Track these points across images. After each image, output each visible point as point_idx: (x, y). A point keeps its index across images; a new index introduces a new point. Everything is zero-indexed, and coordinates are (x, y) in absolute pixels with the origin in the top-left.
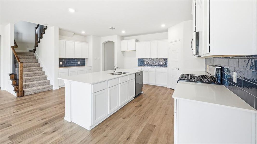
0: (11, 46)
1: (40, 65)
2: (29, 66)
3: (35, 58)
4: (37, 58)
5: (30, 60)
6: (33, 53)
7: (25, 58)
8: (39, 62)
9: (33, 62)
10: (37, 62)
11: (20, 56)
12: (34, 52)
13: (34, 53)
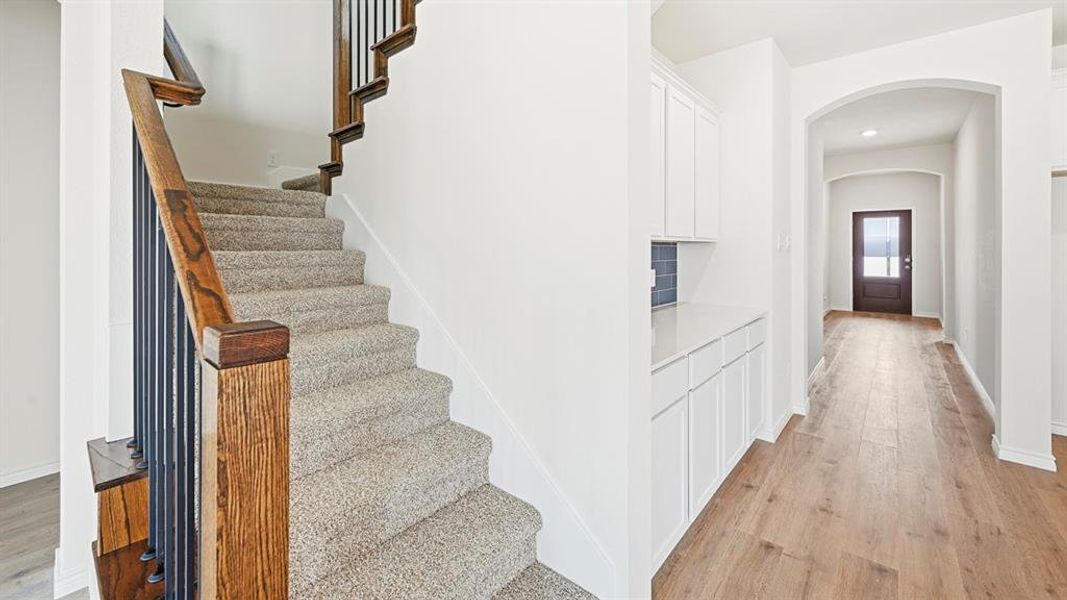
0: (125, 72)
1: (385, 303)
2: (305, 316)
3: (332, 237)
4: (349, 238)
5: (304, 256)
6: (318, 196)
7: (268, 238)
8: (374, 274)
9: (330, 271)
10: (353, 276)
11: (227, 220)
12: (328, 192)
13: (322, 196)
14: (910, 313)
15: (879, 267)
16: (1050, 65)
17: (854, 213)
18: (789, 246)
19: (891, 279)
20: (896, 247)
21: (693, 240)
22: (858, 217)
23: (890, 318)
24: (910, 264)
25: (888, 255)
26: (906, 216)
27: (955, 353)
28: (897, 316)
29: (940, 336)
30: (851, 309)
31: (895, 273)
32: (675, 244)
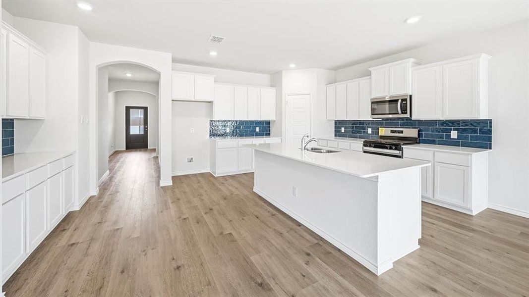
14: (147, 148)
15: (135, 130)
16: (171, 69)
17: (126, 107)
18: (89, 121)
19: (141, 135)
20: (142, 122)
21: (28, 118)
22: (128, 109)
23: (140, 151)
24: (147, 128)
25: (140, 125)
26: (146, 109)
27: (158, 159)
28: (142, 149)
29: (154, 155)
30: (125, 149)
31: (142, 133)
32: (13, 120)
